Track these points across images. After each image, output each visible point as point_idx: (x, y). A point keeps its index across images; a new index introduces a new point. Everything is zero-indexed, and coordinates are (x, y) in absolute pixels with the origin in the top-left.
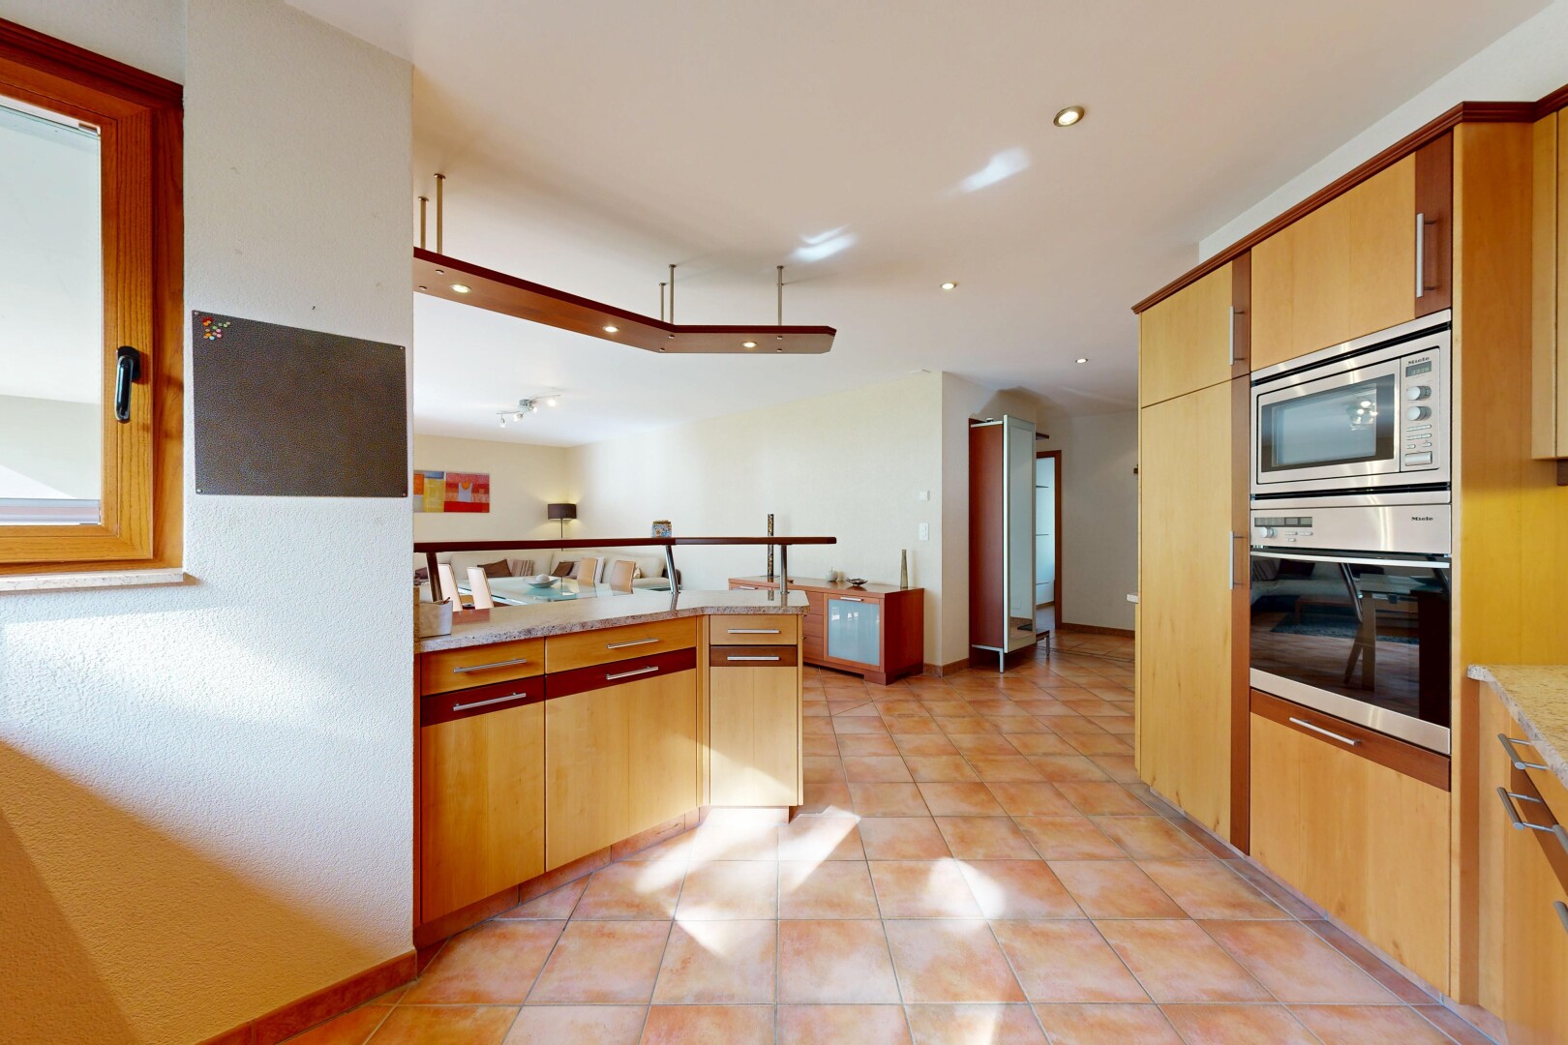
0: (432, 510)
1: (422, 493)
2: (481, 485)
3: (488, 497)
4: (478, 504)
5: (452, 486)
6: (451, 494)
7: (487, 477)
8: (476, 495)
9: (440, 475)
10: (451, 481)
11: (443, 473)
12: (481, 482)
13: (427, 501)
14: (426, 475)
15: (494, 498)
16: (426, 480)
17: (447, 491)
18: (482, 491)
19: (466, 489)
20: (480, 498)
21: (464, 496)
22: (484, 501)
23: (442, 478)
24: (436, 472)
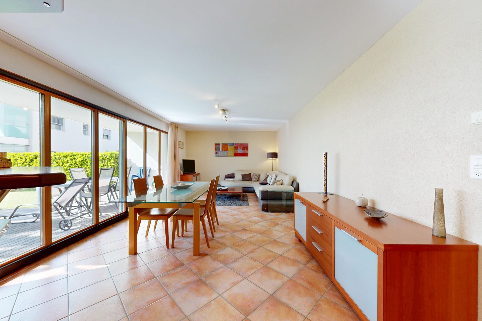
0: (231, 156)
1: (228, 151)
2: (245, 147)
3: (248, 151)
4: (244, 153)
5: (236, 148)
6: (236, 151)
7: (247, 144)
8: (244, 151)
9: (232, 144)
10: (236, 146)
11: (234, 143)
12: (245, 146)
13: (229, 153)
14: (229, 144)
15: (250, 151)
16: (229, 146)
17: (235, 149)
18: (246, 149)
19: (240, 148)
20: (245, 151)
21: (240, 151)
22: (246, 152)
23: (233, 145)
24: (231, 143)
